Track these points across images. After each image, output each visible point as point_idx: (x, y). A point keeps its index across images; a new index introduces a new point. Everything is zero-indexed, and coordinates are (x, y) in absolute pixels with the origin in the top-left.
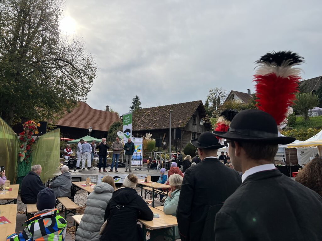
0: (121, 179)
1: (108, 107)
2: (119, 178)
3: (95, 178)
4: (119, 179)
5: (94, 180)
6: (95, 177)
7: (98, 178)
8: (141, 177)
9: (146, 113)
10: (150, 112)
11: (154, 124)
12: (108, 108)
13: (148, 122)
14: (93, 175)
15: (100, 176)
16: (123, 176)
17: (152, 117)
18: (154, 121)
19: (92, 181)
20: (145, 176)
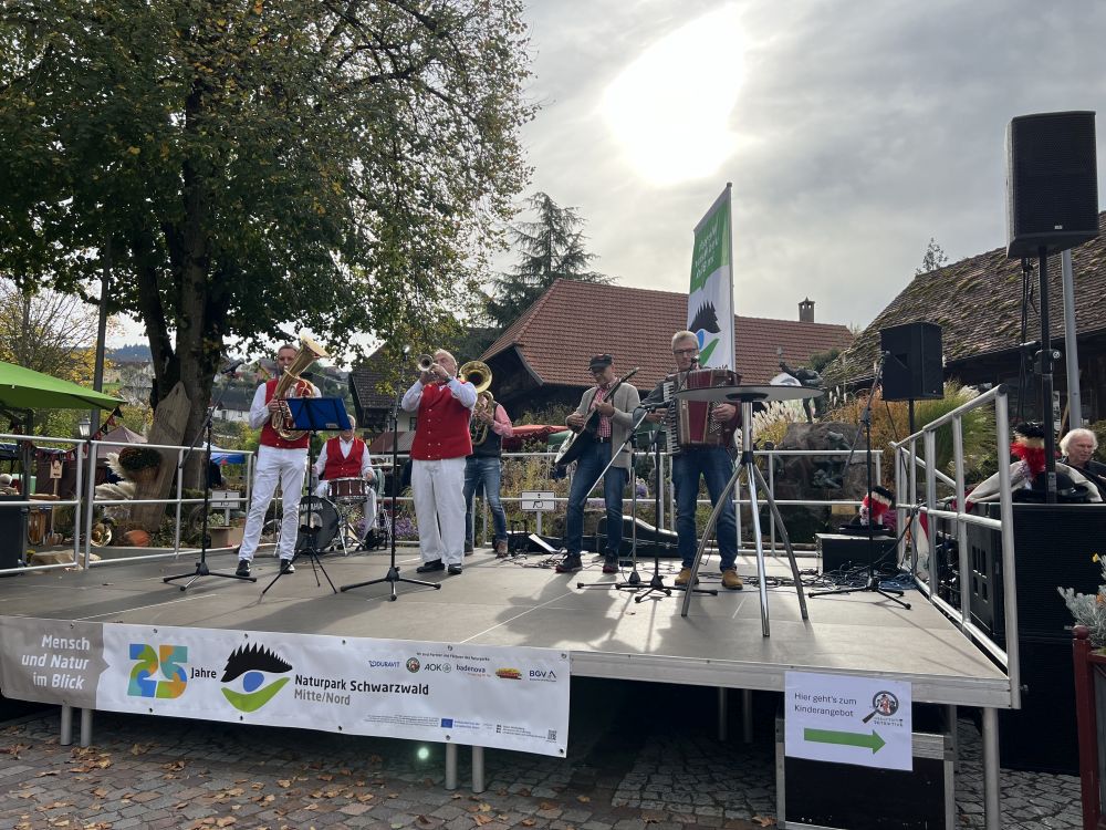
0: (291, 686)
1: (808, 303)
2: (280, 667)
3: (81, 654)
4: (279, 685)
5: (74, 673)
6: (86, 644)
7: (107, 655)
8: (504, 675)
9: (960, 284)
10: (980, 272)
11: (999, 323)
12: (807, 308)
13: (967, 321)
14: (68, 628)
15: (120, 634)
16: (312, 655)
17: (995, 293)
18: (1005, 308)
19: (54, 680)
20: (547, 668)
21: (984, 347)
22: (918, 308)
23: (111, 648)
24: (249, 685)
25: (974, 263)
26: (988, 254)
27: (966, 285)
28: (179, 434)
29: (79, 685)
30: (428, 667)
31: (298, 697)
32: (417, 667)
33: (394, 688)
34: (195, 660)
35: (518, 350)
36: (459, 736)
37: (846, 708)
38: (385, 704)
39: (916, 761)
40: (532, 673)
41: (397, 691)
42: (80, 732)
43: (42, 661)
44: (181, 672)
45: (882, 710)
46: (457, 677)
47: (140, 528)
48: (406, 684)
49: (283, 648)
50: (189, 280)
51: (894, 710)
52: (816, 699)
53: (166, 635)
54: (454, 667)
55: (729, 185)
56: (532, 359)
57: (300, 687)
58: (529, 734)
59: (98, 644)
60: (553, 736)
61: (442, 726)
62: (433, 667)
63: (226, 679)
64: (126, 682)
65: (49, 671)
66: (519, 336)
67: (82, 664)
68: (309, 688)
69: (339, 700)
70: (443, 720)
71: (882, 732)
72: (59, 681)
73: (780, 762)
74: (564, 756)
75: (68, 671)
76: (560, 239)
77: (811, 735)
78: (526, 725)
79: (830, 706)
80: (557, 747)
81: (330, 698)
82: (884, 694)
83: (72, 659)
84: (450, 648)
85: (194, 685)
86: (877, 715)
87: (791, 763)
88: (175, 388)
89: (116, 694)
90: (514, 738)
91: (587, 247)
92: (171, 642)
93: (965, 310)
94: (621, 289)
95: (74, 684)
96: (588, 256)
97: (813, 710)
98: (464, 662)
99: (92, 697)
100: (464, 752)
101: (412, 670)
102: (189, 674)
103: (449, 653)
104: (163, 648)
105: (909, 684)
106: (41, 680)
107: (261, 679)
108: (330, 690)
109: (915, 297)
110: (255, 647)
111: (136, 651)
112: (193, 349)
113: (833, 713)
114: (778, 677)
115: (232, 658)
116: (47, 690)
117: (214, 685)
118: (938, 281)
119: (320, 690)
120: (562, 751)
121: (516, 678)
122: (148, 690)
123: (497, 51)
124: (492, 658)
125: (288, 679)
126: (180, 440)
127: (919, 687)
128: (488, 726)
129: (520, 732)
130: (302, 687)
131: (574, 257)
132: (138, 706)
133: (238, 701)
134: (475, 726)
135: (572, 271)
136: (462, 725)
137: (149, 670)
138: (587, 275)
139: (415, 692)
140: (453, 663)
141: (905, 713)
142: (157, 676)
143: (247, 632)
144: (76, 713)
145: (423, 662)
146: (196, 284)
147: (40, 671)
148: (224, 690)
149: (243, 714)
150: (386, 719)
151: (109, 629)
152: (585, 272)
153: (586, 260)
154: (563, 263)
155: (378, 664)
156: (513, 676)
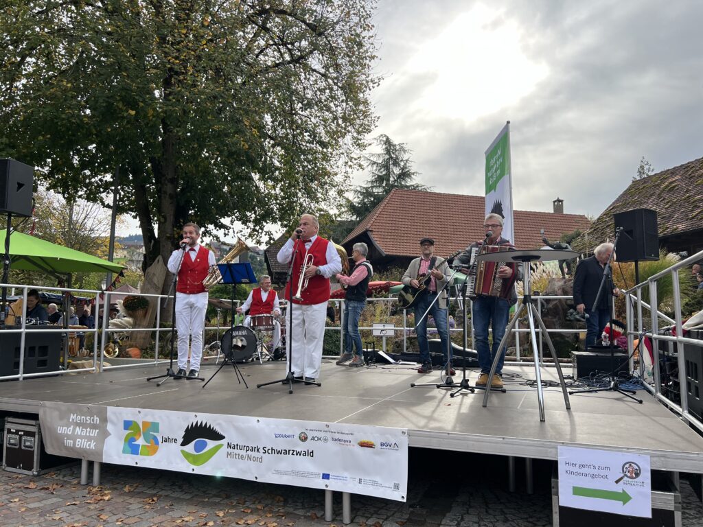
1: (559, 201)
2: (218, 437)
3: (94, 427)
4: (217, 448)
5: (90, 438)
6: (97, 420)
7: (110, 427)
8: (363, 445)
9: (663, 186)
12: (558, 204)
13: (669, 210)
14: (86, 410)
15: (118, 414)
16: (237, 429)
17: (688, 191)
18: (695, 201)
19: (77, 443)
20: (392, 441)
21: (682, 227)
22: (634, 202)
23: (112, 423)
24: (198, 448)
25: (673, 172)
26: (682, 166)
27: (667, 186)
28: (159, 288)
29: (92, 446)
30: (313, 438)
31: (229, 457)
32: (306, 439)
33: (291, 452)
34: (164, 431)
35: (369, 233)
36: (333, 485)
37: (602, 473)
38: (286, 462)
39: (654, 511)
40: (382, 444)
41: (293, 454)
42: (92, 477)
43: (69, 431)
44: (155, 438)
45: (629, 475)
46: (332, 446)
47: (136, 347)
48: (299, 450)
49: (219, 424)
50: (165, 193)
51: (637, 475)
52: (581, 466)
53: (146, 415)
54: (330, 439)
55: (508, 122)
56: (378, 239)
57: (230, 450)
58: (381, 485)
59: (104, 420)
60: (397, 487)
61: (323, 478)
62: (316, 439)
63: (183, 444)
64: (121, 444)
65: (73, 437)
66: (369, 224)
67: (94, 433)
68: (236, 451)
69: (256, 459)
70: (323, 474)
71: (630, 490)
72: (81, 444)
73: (556, 510)
74: (405, 500)
75: (85, 437)
76: (396, 163)
77: (578, 491)
78: (379, 480)
79: (591, 471)
80: (399, 494)
81: (249, 458)
82: (630, 463)
83: (88, 429)
84: (328, 426)
85: (164, 448)
86: (625, 478)
87: (563, 510)
88: (156, 261)
89: (115, 453)
90: (371, 488)
91: (413, 168)
92: (149, 419)
93: (668, 202)
94: (435, 194)
95: (89, 445)
96: (413, 174)
97: (578, 474)
98: (337, 436)
99: (100, 454)
100: (338, 496)
101: (302, 440)
102: (160, 440)
103: (326, 429)
104: (144, 423)
105: (648, 457)
106: (69, 443)
107: (205, 445)
108: (249, 452)
109: (632, 196)
110: (201, 423)
111: (128, 425)
112: (168, 235)
113: (593, 476)
114: (553, 450)
115: (187, 431)
116: (73, 449)
117: (176, 448)
118: (649, 185)
119: (243, 452)
120: (403, 497)
121: (371, 447)
122: (134, 450)
123: (356, 42)
124: (355, 433)
125: (222, 445)
126: (160, 291)
127: (655, 459)
128: (354, 479)
129: (375, 483)
130: (232, 450)
131: (405, 174)
132: (129, 460)
133: (191, 459)
134: (345, 479)
135: (403, 183)
136: (336, 478)
137: (136, 437)
138: (413, 186)
139: (305, 455)
140: (329, 436)
141: (646, 477)
142: (141, 441)
143: (197, 414)
144: (91, 464)
145: (310, 436)
146: (170, 194)
147: (69, 437)
148: (182, 451)
149: (194, 467)
150: (286, 473)
151: (111, 411)
152: (412, 184)
153: (412, 176)
154: (398, 178)
155: (280, 436)
156: (369, 446)
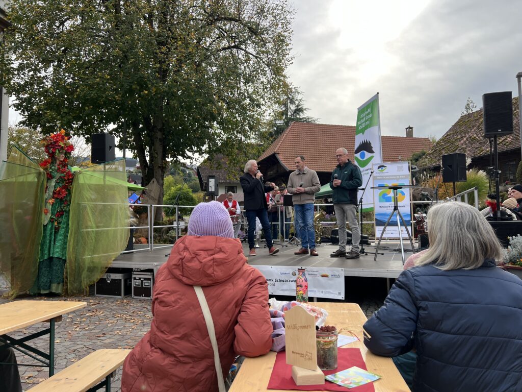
1: (410, 128)
8: (324, 276)
9: (481, 120)
12: (410, 130)
20: (337, 274)
22: (462, 131)
28: (155, 199)
32: (295, 274)
33: (288, 281)
35: (277, 155)
38: (286, 286)
40: (332, 276)
47: (143, 237)
48: (292, 279)
50: (157, 138)
55: (378, 93)
56: (283, 159)
58: (332, 293)
60: (340, 294)
66: (277, 149)
69: (271, 285)
74: (344, 299)
76: (292, 102)
78: (331, 291)
80: (341, 296)
88: (152, 181)
90: (327, 295)
96: (305, 109)
98: (310, 273)
101: (293, 275)
109: (460, 126)
118: (472, 119)
124: (319, 271)
128: (319, 291)
129: (329, 292)
131: (299, 110)
134: (314, 291)
135: (298, 117)
136: (311, 291)
150: (286, 290)
152: (304, 117)
153: (304, 111)
154: (294, 113)
155: (283, 274)
156: (326, 276)
